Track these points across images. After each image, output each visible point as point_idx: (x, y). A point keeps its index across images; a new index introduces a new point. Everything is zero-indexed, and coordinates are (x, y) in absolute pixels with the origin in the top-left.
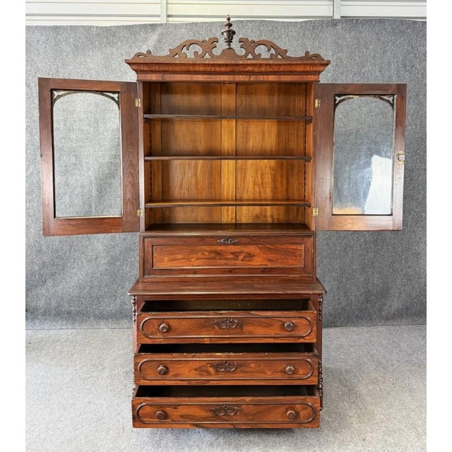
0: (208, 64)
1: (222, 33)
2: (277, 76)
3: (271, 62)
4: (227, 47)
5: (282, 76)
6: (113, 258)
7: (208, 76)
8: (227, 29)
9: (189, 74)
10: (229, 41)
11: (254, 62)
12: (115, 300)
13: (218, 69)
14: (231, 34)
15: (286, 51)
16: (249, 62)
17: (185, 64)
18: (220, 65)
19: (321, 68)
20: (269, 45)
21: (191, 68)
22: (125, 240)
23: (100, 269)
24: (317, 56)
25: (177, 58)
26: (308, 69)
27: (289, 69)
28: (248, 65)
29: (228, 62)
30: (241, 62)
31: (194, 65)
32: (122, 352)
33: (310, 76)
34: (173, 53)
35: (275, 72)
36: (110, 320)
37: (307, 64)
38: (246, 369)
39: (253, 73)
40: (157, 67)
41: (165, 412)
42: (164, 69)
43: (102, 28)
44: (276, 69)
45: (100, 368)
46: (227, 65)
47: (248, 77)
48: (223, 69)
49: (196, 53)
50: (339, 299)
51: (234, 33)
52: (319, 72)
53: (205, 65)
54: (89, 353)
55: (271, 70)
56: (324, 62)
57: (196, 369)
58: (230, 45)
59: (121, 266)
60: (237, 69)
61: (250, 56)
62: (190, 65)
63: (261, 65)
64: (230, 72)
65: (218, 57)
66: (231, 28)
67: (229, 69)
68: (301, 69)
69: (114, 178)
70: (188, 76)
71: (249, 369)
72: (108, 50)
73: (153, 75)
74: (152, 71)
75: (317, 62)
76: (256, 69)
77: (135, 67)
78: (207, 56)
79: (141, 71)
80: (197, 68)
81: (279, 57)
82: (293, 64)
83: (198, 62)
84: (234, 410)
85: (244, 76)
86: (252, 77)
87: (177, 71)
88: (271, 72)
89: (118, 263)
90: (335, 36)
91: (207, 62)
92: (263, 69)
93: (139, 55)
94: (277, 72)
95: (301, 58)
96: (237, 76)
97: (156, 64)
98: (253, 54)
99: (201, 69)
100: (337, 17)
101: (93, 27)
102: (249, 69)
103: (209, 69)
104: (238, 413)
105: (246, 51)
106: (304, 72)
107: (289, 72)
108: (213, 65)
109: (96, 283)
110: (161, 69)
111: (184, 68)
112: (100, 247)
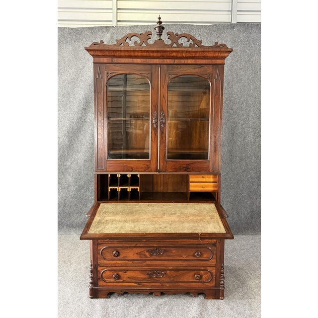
0: (145, 51)
1: (155, 29)
2: (194, 60)
3: (190, 49)
4: (159, 38)
5: (198, 60)
6: (79, 187)
7: (144, 60)
8: (158, 25)
9: (130, 58)
10: (160, 34)
11: (177, 49)
12: (81, 215)
13: (151, 54)
14: (161, 28)
15: (201, 42)
16: (174, 49)
17: (127, 51)
18: (153, 52)
19: (226, 55)
20: (189, 37)
21: (132, 54)
22: (87, 174)
23: (71, 194)
24: (224, 46)
25: (122, 46)
26: (217, 54)
27: (203, 54)
28: (173, 51)
29: (159, 49)
30: (168, 50)
31: (134, 51)
32: (85, 252)
33: (217, 60)
34: (120, 43)
35: (193, 57)
36: (78, 229)
37: (216, 51)
38: (169, 254)
39: (177, 58)
40: (108, 53)
41: (119, 275)
42: (112, 54)
43: (72, 29)
44: (194, 54)
45: (69, 264)
46: (158, 51)
47: (173, 60)
48: (155, 54)
49: (136, 43)
50: (233, 216)
51: (163, 28)
52: (225, 57)
53: (142, 51)
54: (62, 252)
55: (190, 55)
56: (228, 50)
57: (137, 254)
58: (160, 37)
59: (85, 192)
60: (165, 55)
61: (175, 45)
62: (131, 51)
63: (183, 51)
64: (160, 56)
65: (152, 46)
66: (161, 25)
67: (159, 55)
68: (211, 55)
69: (80, 132)
70: (130, 59)
71: (172, 254)
72: (77, 44)
73: (105, 59)
74: (104, 56)
75: (223, 50)
76: (179, 55)
77: (92, 53)
78: (144, 45)
79: (96, 56)
80: (136, 54)
81: (196, 46)
82: (206, 51)
83: (137, 49)
84: (162, 274)
85: (171, 60)
86: (176, 60)
87: (122, 56)
88: (189, 57)
89: (83, 190)
90: (232, 35)
91: (144, 49)
92: (184, 55)
93: (95, 44)
94: (195, 57)
95: (211, 47)
96: (165, 60)
97: (107, 50)
98: (177, 43)
99: (140, 54)
100: (234, 22)
101: (66, 28)
102: (174, 54)
103: (145, 54)
104: (164, 276)
105: (172, 41)
106: (213, 57)
107: (203, 57)
108: (148, 51)
109: (68, 204)
110: (110, 54)
111: (127, 54)
112: (71, 179)
